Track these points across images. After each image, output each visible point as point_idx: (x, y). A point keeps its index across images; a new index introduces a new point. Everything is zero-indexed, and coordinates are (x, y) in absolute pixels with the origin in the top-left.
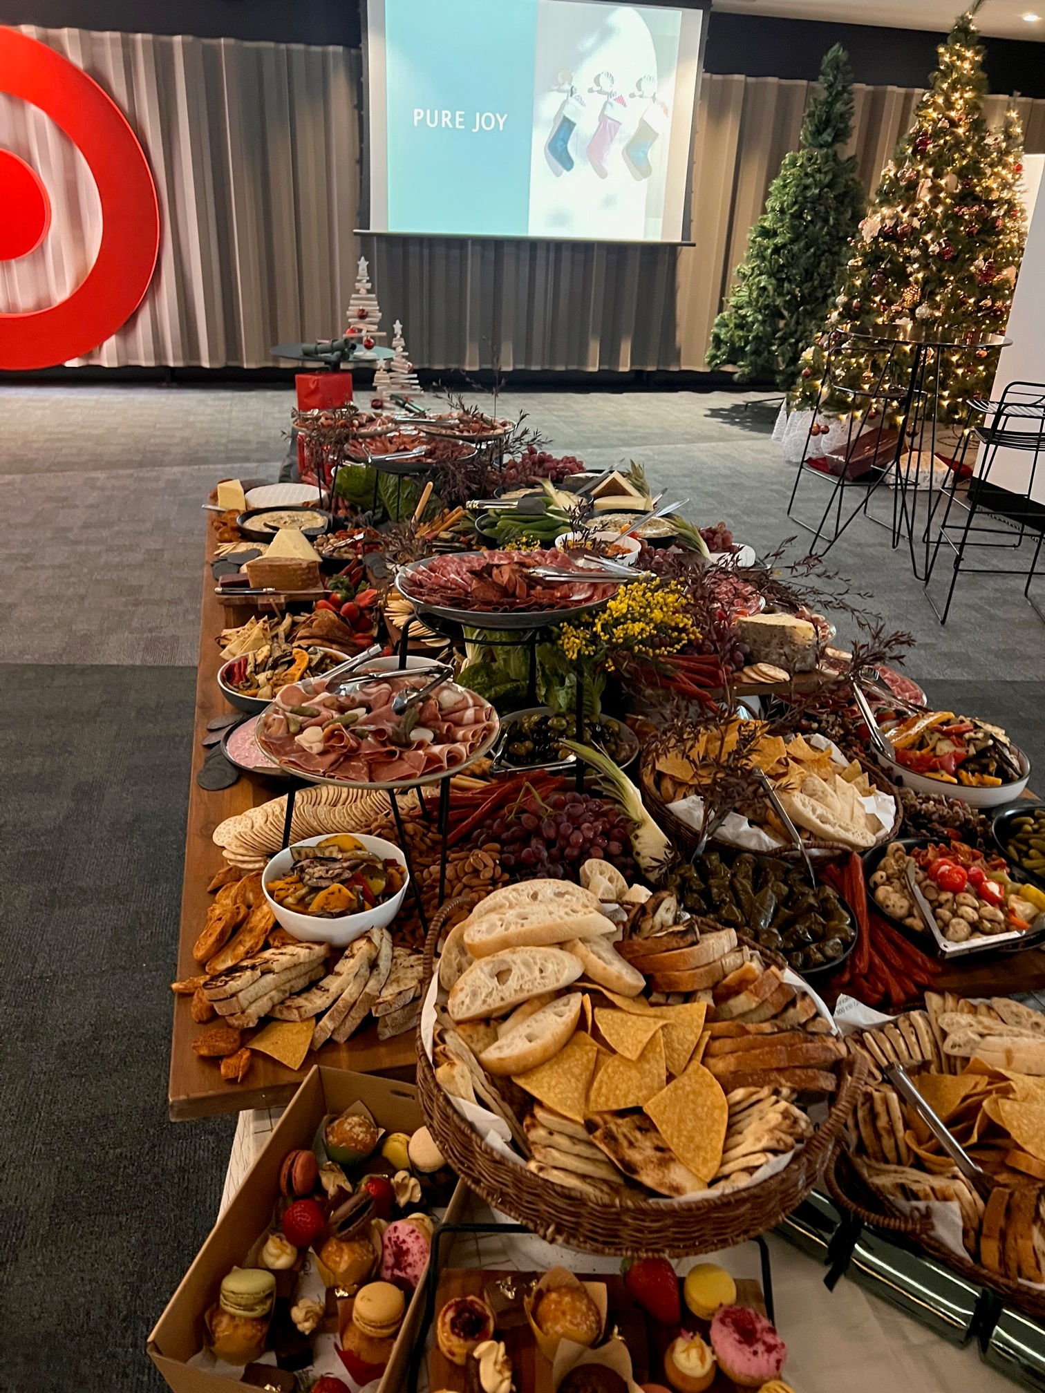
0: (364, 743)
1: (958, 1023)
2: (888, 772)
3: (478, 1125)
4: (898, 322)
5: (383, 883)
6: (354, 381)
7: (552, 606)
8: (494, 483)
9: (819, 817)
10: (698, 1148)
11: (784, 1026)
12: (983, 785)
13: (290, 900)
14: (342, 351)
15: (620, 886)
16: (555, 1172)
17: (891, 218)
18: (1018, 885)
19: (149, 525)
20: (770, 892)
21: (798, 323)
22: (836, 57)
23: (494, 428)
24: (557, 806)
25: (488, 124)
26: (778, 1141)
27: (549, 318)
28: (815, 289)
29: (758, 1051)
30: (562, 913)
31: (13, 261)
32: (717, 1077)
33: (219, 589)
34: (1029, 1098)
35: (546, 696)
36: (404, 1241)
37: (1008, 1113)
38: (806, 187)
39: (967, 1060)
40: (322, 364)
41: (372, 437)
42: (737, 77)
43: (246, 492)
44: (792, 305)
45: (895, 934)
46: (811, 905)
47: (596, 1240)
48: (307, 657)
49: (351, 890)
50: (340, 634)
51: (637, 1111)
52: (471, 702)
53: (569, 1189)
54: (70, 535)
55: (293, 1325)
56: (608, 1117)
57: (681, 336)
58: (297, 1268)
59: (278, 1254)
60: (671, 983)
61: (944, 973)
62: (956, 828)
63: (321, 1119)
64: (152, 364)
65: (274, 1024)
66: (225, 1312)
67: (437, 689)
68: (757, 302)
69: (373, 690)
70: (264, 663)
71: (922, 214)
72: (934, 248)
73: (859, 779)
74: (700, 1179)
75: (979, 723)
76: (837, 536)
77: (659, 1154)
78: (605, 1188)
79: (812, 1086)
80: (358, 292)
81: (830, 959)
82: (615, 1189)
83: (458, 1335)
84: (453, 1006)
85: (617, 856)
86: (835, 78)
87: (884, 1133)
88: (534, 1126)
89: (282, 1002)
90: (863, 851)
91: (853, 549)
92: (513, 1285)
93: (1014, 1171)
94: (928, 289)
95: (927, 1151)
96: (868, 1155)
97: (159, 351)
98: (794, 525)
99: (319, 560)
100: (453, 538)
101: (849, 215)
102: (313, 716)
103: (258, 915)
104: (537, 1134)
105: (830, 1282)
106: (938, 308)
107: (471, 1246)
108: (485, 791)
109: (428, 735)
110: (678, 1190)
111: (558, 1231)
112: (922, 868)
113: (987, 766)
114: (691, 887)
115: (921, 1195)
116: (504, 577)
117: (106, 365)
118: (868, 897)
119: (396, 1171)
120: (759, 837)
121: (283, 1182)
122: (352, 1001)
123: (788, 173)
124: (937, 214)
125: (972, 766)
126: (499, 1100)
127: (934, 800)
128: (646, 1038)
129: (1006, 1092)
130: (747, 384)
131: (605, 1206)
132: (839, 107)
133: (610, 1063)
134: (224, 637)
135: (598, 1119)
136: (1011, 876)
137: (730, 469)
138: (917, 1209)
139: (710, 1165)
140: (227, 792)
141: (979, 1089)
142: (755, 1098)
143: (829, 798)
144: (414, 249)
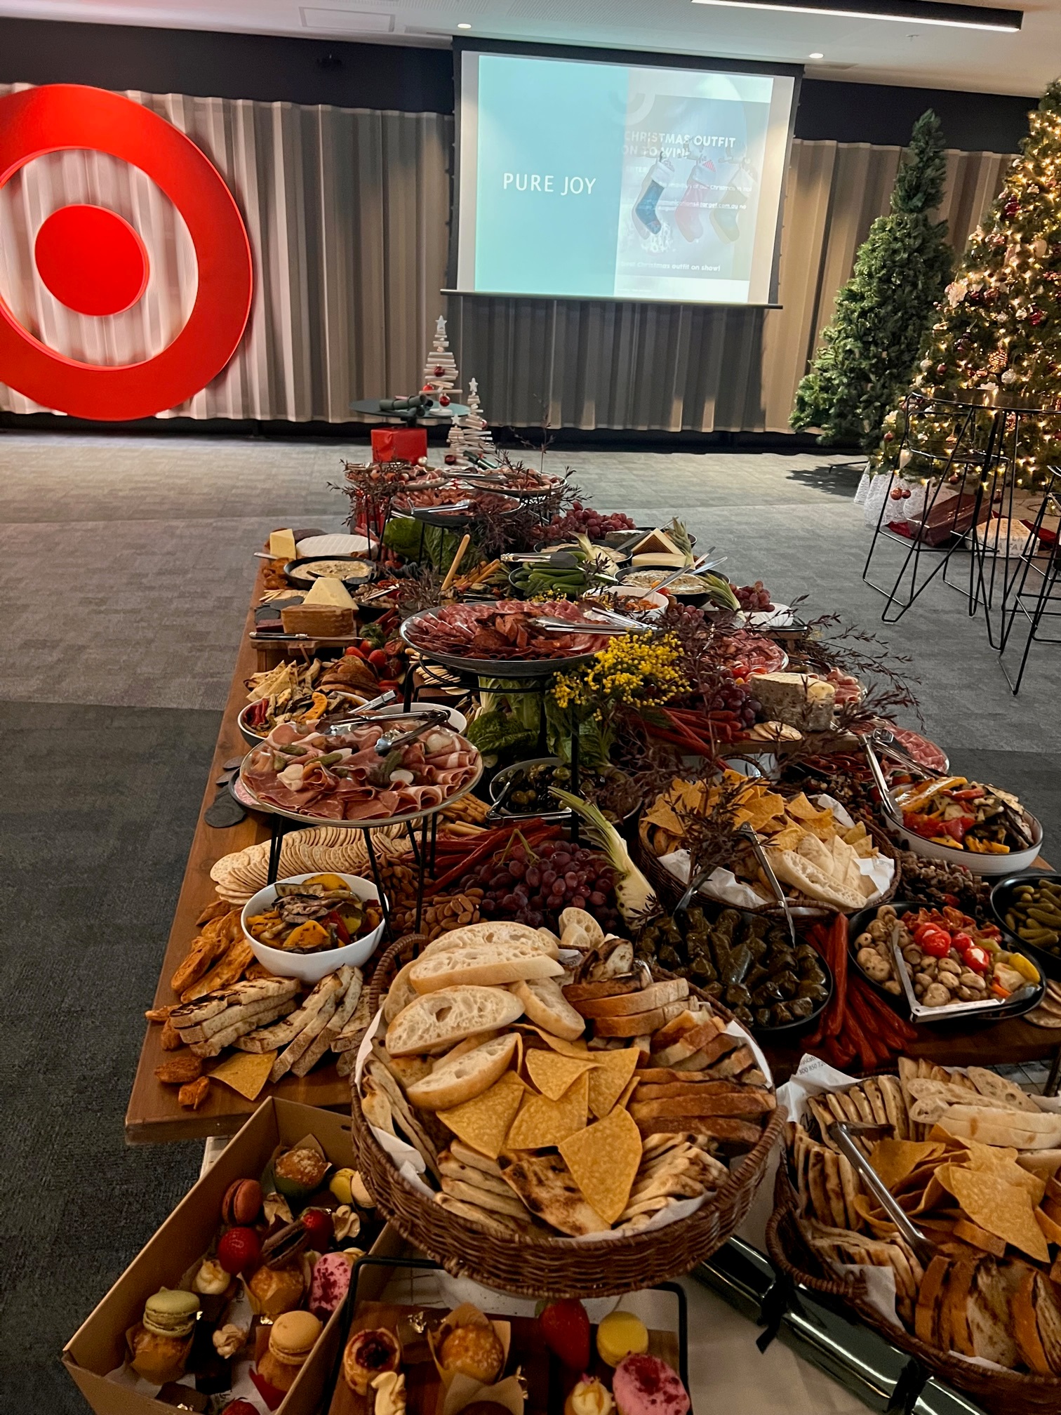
0: (342, 782)
1: (927, 1089)
2: (894, 837)
3: (394, 1155)
4: (983, 387)
5: (359, 922)
6: (429, 437)
7: (547, 656)
8: (537, 537)
9: (810, 877)
10: (608, 1190)
11: (717, 1076)
12: (990, 852)
13: (267, 935)
14: (418, 407)
15: (596, 936)
16: (460, 1205)
17: (978, 283)
18: (1008, 954)
19: (222, 573)
20: (745, 948)
21: (884, 386)
22: (928, 124)
23: (543, 484)
24: (545, 854)
25: (577, 188)
26: (684, 1186)
27: (633, 378)
28: (902, 352)
29: (681, 1099)
30: (510, 955)
31: (111, 316)
32: (638, 1123)
33: (253, 634)
34: (985, 1167)
35: (555, 746)
36: (332, 1274)
37: (958, 1180)
38: (895, 252)
39: (932, 1126)
40: (397, 421)
41: (421, 490)
42: (828, 142)
43: (297, 542)
44: (879, 368)
45: (873, 997)
46: (788, 963)
47: (498, 1277)
48: (326, 701)
49: (325, 928)
50: (363, 680)
51: (553, 1151)
52: (458, 746)
53: (472, 1222)
54: (144, 581)
55: (214, 1349)
56: (524, 1156)
57: (766, 399)
58: (229, 1295)
59: (211, 1280)
60: (610, 1028)
61: (921, 1039)
62: (954, 894)
63: (272, 1151)
64: (240, 417)
65: (239, 1055)
66: (147, 1331)
67: (427, 733)
68: (843, 364)
69: (365, 731)
70: (284, 705)
71: (1010, 279)
72: (1022, 314)
73: (862, 841)
74: (604, 1221)
75: (991, 789)
76: (912, 599)
77: (567, 1194)
78: (512, 1225)
79: (734, 1136)
80: (435, 349)
81: (798, 1018)
82: (521, 1227)
83: (362, 1366)
84: (391, 1040)
85: (600, 906)
86: (927, 143)
87: (832, 1195)
88: (447, 1159)
89: (248, 1034)
90: (851, 913)
91: (927, 615)
92: (424, 1320)
93: (961, 1241)
94: (1015, 354)
95: (874, 1216)
96: (817, 1218)
97: (247, 405)
98: (869, 589)
99: (356, 608)
100: (485, 590)
101: (938, 279)
102: (300, 755)
103: (239, 949)
104: (449, 1168)
105: (763, 1344)
106: (1025, 374)
107: (406, 1285)
108: (481, 838)
109: (407, 776)
110: (580, 1229)
111: (461, 1266)
112: (911, 932)
113: (996, 833)
114: (668, 940)
115: (857, 1258)
116: (505, 626)
117: (195, 417)
118: (849, 959)
119: (340, 1204)
120: (745, 893)
121: (225, 1209)
122: (313, 1035)
123: (878, 237)
124: (1024, 280)
125: (981, 833)
126: (421, 1133)
127: (936, 865)
128: (570, 1080)
129: (961, 1160)
130: (830, 447)
131: (503, 1240)
132: (930, 172)
133: (534, 1101)
134: (253, 680)
135: (512, 1156)
136: (1003, 945)
137: (808, 531)
138: (852, 1272)
139: (616, 1207)
140: (232, 829)
141: (936, 1155)
142: (670, 1144)
143: (823, 858)
144: (499, 309)
